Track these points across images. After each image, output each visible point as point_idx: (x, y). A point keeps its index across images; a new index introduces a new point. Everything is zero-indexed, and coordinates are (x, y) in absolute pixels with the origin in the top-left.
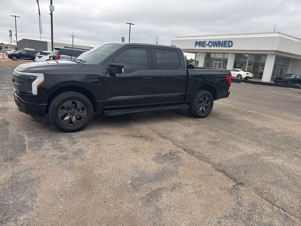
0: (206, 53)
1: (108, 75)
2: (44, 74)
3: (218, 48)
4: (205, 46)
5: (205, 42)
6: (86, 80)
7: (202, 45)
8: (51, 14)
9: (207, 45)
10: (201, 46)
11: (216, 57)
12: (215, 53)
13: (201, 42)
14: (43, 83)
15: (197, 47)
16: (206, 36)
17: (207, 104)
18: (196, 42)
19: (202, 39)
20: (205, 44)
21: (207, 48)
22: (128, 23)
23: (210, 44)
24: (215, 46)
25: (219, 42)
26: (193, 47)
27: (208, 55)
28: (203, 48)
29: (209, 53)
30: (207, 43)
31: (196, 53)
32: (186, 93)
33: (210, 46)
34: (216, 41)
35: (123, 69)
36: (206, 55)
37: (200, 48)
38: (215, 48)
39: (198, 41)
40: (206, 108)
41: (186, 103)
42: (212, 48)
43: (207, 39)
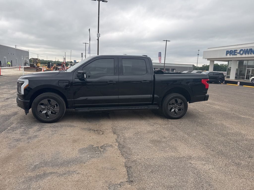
0: (238, 60)
1: (78, 80)
2: (29, 80)
3: (250, 55)
4: (236, 55)
5: (237, 50)
6: (58, 84)
7: (233, 53)
8: (98, 40)
9: (238, 53)
10: (232, 55)
11: (249, 64)
12: (248, 60)
13: (232, 51)
14: (27, 86)
15: (228, 56)
16: (238, 45)
17: (180, 106)
18: (227, 51)
19: (233, 48)
20: (236, 52)
21: (238, 56)
22: (165, 41)
23: (242, 52)
24: (247, 54)
25: (251, 49)
26: (224, 56)
27: (241, 62)
28: (235, 56)
29: (241, 60)
30: (238, 52)
31: (228, 61)
32: (153, 96)
33: (242, 54)
34: (247, 49)
35: (85, 75)
36: (239, 62)
37: (232, 56)
38: (247, 56)
39: (229, 50)
40: (179, 110)
41: (155, 104)
42: (244, 56)
43: (238, 48)
